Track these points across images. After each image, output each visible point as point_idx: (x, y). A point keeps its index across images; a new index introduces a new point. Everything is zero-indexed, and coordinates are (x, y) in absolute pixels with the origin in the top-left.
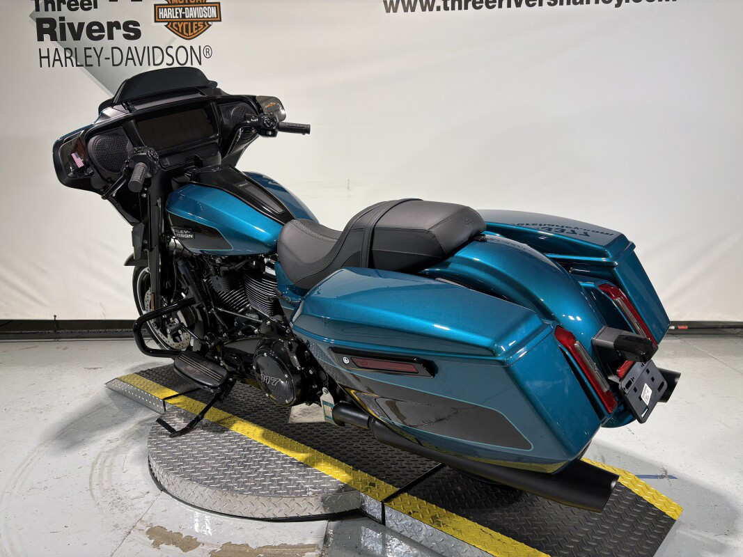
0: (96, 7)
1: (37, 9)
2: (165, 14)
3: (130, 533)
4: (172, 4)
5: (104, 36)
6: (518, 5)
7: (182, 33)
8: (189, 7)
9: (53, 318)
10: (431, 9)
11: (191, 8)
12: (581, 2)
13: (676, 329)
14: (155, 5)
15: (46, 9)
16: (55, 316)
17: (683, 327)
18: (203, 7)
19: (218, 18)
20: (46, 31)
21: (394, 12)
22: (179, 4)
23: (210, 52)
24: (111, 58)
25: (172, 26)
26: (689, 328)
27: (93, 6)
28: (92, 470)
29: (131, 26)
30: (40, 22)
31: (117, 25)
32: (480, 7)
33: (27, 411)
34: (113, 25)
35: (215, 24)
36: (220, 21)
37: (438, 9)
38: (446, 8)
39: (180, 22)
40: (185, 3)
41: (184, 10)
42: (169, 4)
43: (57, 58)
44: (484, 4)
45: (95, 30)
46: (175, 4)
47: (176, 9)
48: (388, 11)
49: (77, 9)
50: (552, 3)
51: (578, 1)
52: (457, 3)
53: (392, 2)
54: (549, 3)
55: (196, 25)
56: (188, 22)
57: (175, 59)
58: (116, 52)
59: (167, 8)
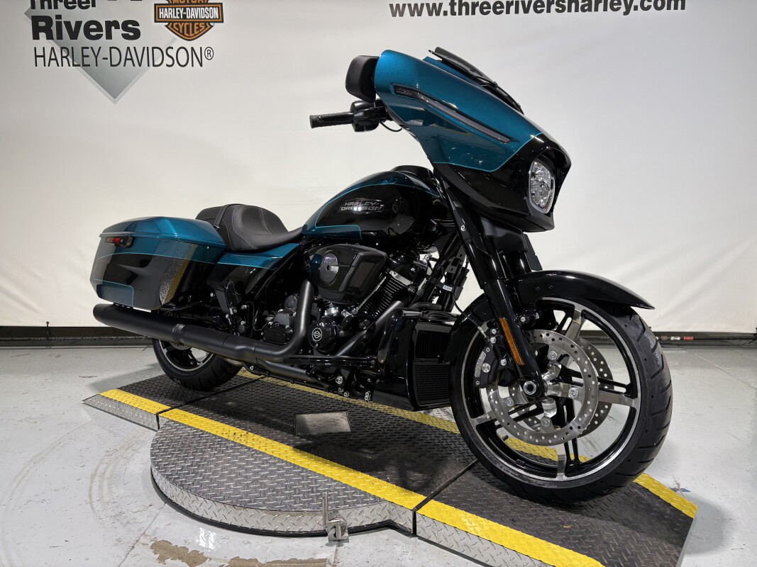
0: (94, 5)
1: (33, 6)
2: (166, 13)
3: (133, 547)
4: (172, 4)
5: (102, 35)
6: (526, 11)
7: (183, 34)
8: (190, 8)
9: (45, 325)
10: (438, 14)
11: (192, 9)
12: (590, 10)
13: (682, 339)
14: (155, 5)
15: (43, 7)
16: (48, 323)
17: (689, 338)
19: (220, 20)
20: (42, 29)
21: (400, 16)
22: (180, 4)
23: (212, 54)
24: (109, 59)
25: (172, 26)
26: (694, 339)
27: (91, 4)
28: (92, 482)
29: (130, 26)
30: (35, 20)
31: (116, 24)
32: (488, 12)
33: (21, 421)
34: (111, 24)
35: (216, 25)
36: (222, 22)
37: (445, 13)
38: (453, 13)
39: (181, 22)
40: (186, 3)
41: (185, 11)
42: (169, 4)
43: (53, 57)
44: (491, 10)
45: (93, 30)
46: (176, 4)
47: (177, 9)
48: (394, 15)
49: (74, 7)
50: (560, 9)
51: (586, 8)
52: (464, 8)
53: (398, 5)
54: (557, 10)
55: (198, 26)
56: (189, 22)
57: (175, 60)
58: (114, 52)
59: (168, 8)
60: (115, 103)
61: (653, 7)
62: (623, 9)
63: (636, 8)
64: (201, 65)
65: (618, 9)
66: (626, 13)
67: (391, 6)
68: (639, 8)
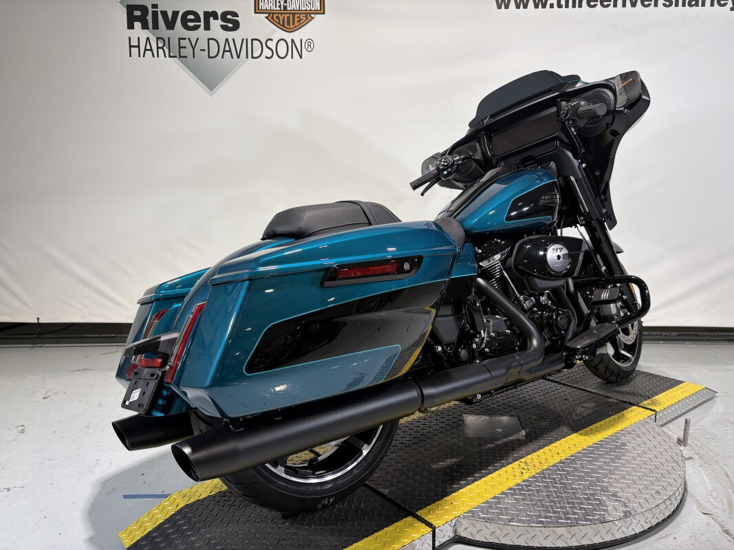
6: (634, 5)
10: (544, 6)
12: (697, 5)
21: (505, 8)
25: (272, 18)
35: (318, 16)
36: (324, 13)
37: (552, 6)
38: (559, 6)
44: (599, 3)
48: (499, 7)
50: (668, 4)
51: (693, 3)
52: (571, 1)
54: (665, 5)
55: (298, 17)
60: (211, 95)
62: (730, 4)
65: (725, 4)
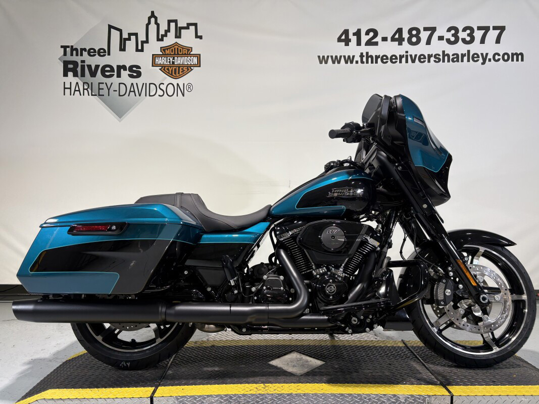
0: (109, 54)
1: (65, 54)
2: (159, 61)
4: (165, 55)
5: (114, 75)
6: (413, 61)
7: (172, 74)
8: (178, 57)
10: (352, 62)
11: (179, 58)
12: (458, 61)
14: (153, 55)
15: (72, 55)
18: (188, 57)
19: (199, 65)
20: (71, 70)
21: (325, 63)
22: (170, 54)
23: (191, 88)
24: (118, 91)
25: (164, 69)
27: (107, 54)
29: (134, 69)
30: (66, 63)
31: (124, 67)
32: (387, 62)
34: (120, 68)
35: (196, 68)
36: (200, 66)
37: (357, 62)
38: (362, 62)
39: (171, 67)
40: (175, 54)
41: (174, 59)
42: (163, 54)
44: (389, 61)
45: (107, 71)
46: (168, 54)
47: (168, 58)
48: (321, 63)
49: (94, 55)
50: (437, 60)
51: (455, 60)
52: (370, 59)
53: (323, 57)
54: (435, 61)
55: (182, 69)
56: (176, 67)
57: (165, 92)
58: (122, 86)
59: (162, 57)
60: (120, 121)
61: (501, 59)
62: (481, 60)
63: (490, 60)
64: (183, 95)
65: (478, 61)
66: (483, 63)
67: (319, 57)
68: (492, 60)
